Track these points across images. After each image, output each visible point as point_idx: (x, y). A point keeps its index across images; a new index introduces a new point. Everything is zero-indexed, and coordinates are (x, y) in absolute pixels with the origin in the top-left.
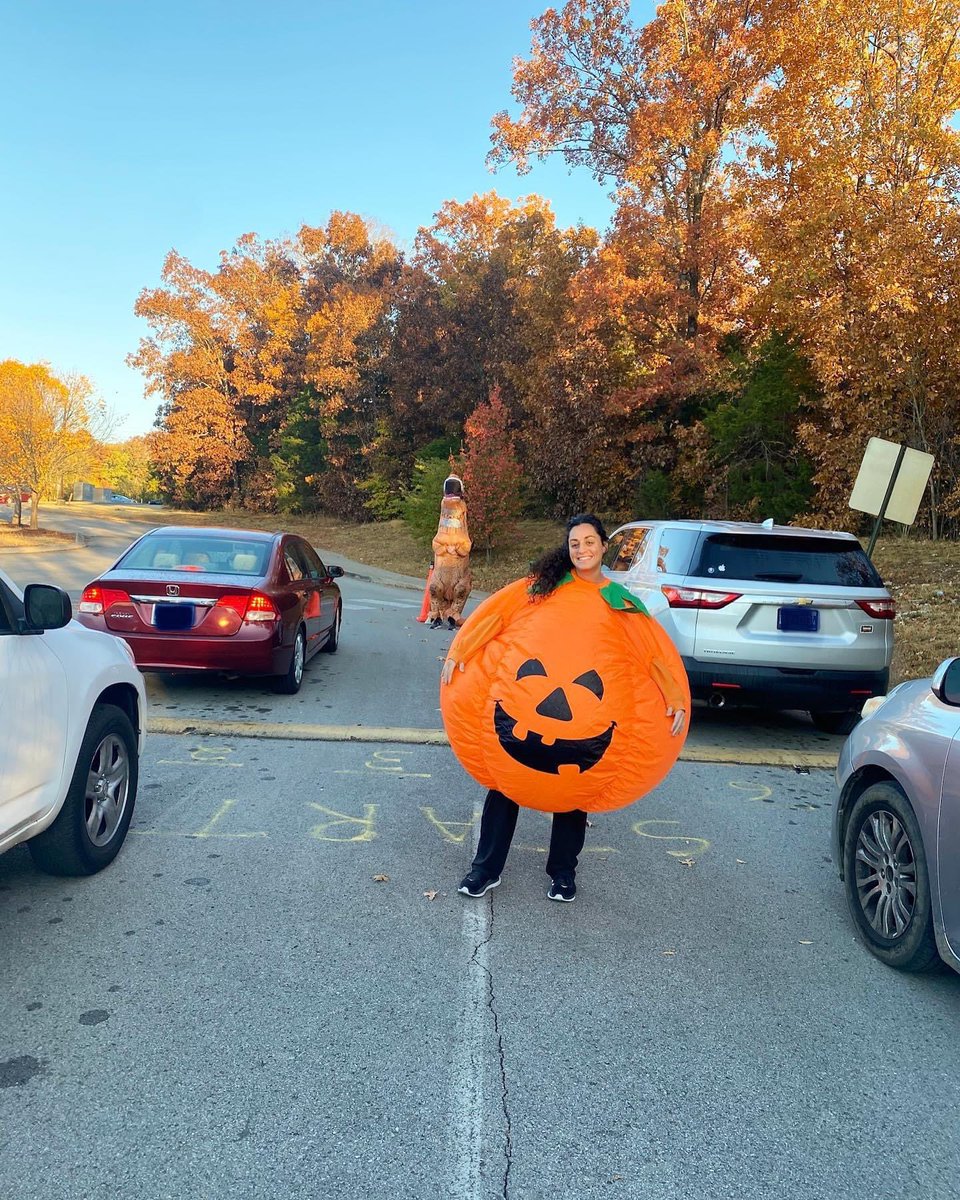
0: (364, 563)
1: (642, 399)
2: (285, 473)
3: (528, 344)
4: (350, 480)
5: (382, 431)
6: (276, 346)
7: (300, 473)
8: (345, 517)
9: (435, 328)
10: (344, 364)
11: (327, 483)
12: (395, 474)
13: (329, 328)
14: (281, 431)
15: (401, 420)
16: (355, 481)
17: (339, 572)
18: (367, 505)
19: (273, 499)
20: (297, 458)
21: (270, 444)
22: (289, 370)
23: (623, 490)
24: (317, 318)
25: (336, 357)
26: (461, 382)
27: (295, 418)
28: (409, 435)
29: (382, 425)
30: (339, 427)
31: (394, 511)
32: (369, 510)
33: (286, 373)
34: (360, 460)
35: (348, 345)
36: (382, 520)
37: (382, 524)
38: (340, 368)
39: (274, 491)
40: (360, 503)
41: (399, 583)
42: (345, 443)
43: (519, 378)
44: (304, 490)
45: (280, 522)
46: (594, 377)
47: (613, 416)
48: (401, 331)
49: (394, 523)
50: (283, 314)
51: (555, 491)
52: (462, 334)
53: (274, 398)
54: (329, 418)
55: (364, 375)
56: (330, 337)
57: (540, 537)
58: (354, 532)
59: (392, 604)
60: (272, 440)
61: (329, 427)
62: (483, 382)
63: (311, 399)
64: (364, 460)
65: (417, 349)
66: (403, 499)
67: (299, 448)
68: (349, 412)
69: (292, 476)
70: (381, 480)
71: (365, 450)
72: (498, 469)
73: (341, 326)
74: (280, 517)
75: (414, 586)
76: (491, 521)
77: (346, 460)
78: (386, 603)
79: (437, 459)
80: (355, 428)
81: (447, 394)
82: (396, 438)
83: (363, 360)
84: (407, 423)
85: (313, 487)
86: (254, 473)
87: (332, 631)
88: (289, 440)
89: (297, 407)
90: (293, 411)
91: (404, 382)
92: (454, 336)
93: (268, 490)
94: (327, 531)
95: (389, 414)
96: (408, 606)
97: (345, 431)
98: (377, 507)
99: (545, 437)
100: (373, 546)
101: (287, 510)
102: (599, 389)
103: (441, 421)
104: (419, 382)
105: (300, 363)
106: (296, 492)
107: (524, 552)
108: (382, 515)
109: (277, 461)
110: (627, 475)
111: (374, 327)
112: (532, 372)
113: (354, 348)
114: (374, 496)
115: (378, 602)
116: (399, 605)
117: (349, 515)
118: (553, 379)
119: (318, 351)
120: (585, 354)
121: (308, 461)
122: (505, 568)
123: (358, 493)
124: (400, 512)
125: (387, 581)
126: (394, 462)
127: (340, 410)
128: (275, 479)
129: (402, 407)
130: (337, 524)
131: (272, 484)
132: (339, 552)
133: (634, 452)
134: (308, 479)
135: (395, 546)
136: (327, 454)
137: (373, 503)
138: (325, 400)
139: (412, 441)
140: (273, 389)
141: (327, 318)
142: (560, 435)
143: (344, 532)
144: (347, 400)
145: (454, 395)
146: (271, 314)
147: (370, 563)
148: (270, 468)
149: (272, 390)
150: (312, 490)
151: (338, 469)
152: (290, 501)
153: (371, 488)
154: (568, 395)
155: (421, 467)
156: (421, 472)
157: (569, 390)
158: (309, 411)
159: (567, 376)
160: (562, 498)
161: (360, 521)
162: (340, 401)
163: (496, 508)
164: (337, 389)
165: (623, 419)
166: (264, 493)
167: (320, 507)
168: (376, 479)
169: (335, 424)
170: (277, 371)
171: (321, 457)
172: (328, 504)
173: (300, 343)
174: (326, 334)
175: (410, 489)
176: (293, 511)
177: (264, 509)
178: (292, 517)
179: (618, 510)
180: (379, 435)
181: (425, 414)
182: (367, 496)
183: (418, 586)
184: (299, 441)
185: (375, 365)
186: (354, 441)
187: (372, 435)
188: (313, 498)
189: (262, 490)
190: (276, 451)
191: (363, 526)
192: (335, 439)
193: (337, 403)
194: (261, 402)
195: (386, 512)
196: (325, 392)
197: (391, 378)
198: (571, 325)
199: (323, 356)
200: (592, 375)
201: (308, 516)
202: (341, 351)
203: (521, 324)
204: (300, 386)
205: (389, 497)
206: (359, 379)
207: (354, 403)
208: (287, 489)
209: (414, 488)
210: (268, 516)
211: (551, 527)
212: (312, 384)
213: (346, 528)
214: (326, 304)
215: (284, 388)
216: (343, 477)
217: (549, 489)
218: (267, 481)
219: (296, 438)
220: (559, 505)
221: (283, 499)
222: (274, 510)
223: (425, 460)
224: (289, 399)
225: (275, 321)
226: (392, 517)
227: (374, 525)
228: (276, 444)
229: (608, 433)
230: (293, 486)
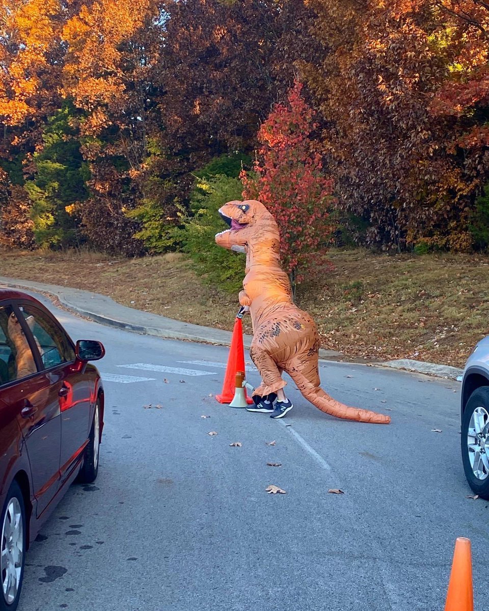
0: (136, 307)
1: (477, 95)
2: (43, 202)
3: (324, 39)
4: (117, 207)
5: (153, 150)
6: (28, 58)
7: (59, 202)
8: (113, 251)
9: (213, 28)
10: (106, 75)
11: (90, 212)
12: (169, 200)
13: (88, 34)
14: (36, 154)
15: (174, 135)
16: (123, 210)
17: (96, 349)
18: (137, 236)
19: (29, 233)
20: (56, 185)
21: (24, 170)
22: (45, 85)
23: (454, 207)
24: (74, 25)
25: (97, 67)
26: (244, 89)
27: (51, 139)
28: (184, 153)
29: (153, 144)
30: (103, 147)
31: (170, 243)
32: (141, 241)
33: (40, 89)
34: (128, 184)
35: (111, 52)
36: (156, 254)
37: (155, 258)
38: (102, 79)
39: (29, 224)
40: (129, 234)
41: (181, 335)
42: (110, 165)
43: (315, 80)
44: (66, 222)
45: (38, 259)
46: (414, 70)
47: (440, 117)
48: (171, 36)
49: (170, 256)
50: (36, 22)
51: (367, 212)
52: (243, 33)
53: (28, 117)
54: (91, 137)
55: (131, 86)
56: (89, 45)
57: (353, 270)
58: (124, 269)
59: (176, 370)
60: (26, 165)
61: (92, 147)
62: (270, 88)
63: (70, 118)
64: (132, 185)
65: (191, 53)
66: (182, 227)
67: (58, 174)
68: (114, 130)
69: (51, 206)
70: (154, 207)
71: (133, 173)
72: (304, 185)
73: (102, 31)
74: (37, 254)
75: (201, 338)
76: (295, 251)
77: (111, 185)
78: (168, 369)
79: (223, 177)
80: (120, 149)
81: (229, 103)
82: (169, 157)
83: (128, 69)
84: (182, 138)
85: (74, 217)
86: (7, 204)
87: (88, 452)
88: (45, 165)
89: (54, 126)
90: (50, 131)
91: (176, 93)
92: (235, 36)
93: (23, 223)
94: (91, 269)
95: (162, 130)
96: (199, 373)
97: (110, 151)
98: (149, 239)
99: (352, 147)
100: (146, 285)
101: (46, 245)
102: (420, 85)
103: (222, 134)
104: (195, 91)
105: (56, 77)
106: (56, 224)
107: (336, 288)
108: (155, 247)
109: (34, 191)
110: (460, 190)
111: (140, 31)
112: (335, 72)
113: (118, 55)
114: (146, 225)
115: (157, 368)
116: (188, 372)
117: (116, 249)
118: (361, 75)
119: (76, 61)
120: (402, 43)
121: (69, 188)
122: (316, 310)
123: (127, 223)
124: (176, 243)
125: (167, 332)
126: (167, 185)
127: (103, 128)
128: (31, 210)
129: (176, 121)
130: (104, 260)
131: (28, 215)
132: (106, 294)
133: (468, 162)
134: (68, 209)
135: (173, 284)
136: (89, 179)
137: (145, 234)
138: (86, 117)
139: (188, 159)
140: (26, 106)
141: (86, 23)
142: (372, 144)
143: (111, 269)
144: (111, 117)
145: (238, 105)
146: (23, 23)
147: (143, 307)
148: (24, 197)
149: (24, 108)
150: (72, 221)
151: (102, 195)
152: (48, 234)
153: (142, 216)
154: (381, 94)
155: (204, 187)
156: (204, 193)
157: (383, 87)
158: (68, 130)
159: (379, 71)
160: (375, 220)
161: (131, 256)
162: (103, 118)
163: (300, 234)
164: (99, 104)
165: (453, 119)
166: (19, 226)
167: (84, 240)
168: (147, 206)
169: (98, 144)
170: (30, 86)
171: (83, 182)
172: (92, 237)
173: (56, 54)
174: (84, 41)
175: (192, 215)
176: (52, 246)
177: (20, 244)
178: (51, 253)
179: (448, 233)
180: (149, 155)
181: (203, 128)
182: (137, 226)
183: (208, 340)
184: (57, 165)
185: (142, 73)
186: (121, 162)
187: (140, 156)
188: (75, 230)
189: (16, 223)
190: (32, 178)
191: (133, 261)
192: (98, 161)
193: (99, 119)
194: (13, 123)
195: (160, 244)
196: (85, 108)
197: (162, 88)
198: (381, 10)
199: (82, 66)
200: (412, 69)
201: (69, 252)
202: (103, 60)
203: (316, 17)
204: (57, 103)
205: (163, 226)
206: (125, 91)
207: (119, 118)
208: (45, 221)
209: (196, 212)
210: (23, 253)
211: (365, 256)
212: (71, 99)
213: (113, 265)
214: (84, 8)
215: (39, 106)
216: (108, 205)
217: (360, 210)
218: (21, 213)
219: (54, 162)
220: (373, 229)
221: (41, 232)
222: (30, 246)
223: (208, 179)
224: (45, 118)
225: (27, 31)
226: (167, 249)
227: (147, 259)
228: (32, 170)
229: (434, 138)
230: (52, 218)
